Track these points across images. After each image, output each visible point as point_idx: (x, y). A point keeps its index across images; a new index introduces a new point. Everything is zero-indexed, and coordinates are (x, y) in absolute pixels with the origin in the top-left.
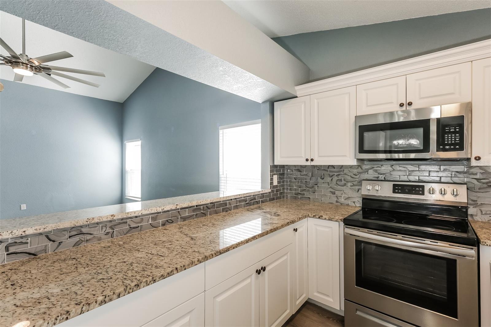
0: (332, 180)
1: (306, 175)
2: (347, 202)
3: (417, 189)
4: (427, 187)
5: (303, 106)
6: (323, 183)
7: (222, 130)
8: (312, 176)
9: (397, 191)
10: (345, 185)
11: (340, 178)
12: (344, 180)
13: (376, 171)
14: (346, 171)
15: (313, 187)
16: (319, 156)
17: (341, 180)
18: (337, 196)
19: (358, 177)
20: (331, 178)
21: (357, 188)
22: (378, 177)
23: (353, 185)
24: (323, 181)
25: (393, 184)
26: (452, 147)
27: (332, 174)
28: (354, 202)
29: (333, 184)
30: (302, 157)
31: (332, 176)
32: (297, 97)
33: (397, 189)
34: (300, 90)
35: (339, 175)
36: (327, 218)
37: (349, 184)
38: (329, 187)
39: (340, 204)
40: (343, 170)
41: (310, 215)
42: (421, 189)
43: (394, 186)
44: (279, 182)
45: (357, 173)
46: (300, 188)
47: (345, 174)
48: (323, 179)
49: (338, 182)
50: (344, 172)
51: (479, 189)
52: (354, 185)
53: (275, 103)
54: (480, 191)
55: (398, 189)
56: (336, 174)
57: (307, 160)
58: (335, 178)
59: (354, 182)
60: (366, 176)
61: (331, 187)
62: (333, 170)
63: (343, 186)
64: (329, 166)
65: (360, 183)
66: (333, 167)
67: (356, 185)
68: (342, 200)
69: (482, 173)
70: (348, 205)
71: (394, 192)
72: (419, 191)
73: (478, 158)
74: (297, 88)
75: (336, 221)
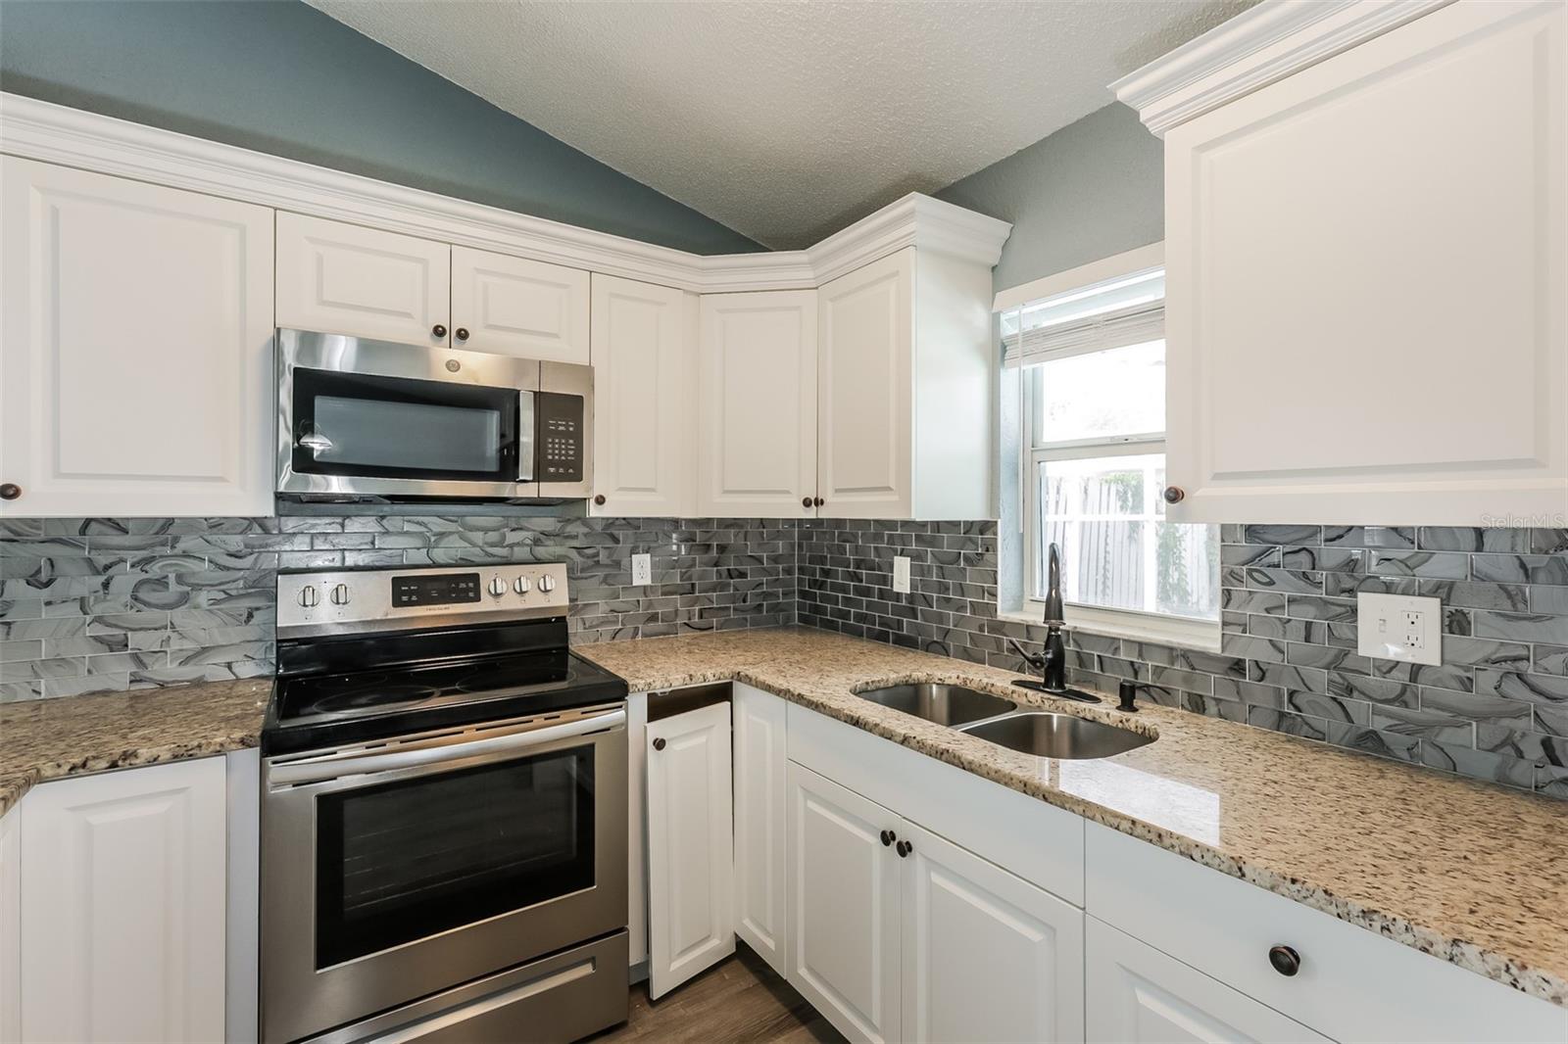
0: (106, 585)
2: (191, 672)
3: (463, 585)
4: (486, 575)
6: (48, 603)
9: (405, 598)
10: (183, 599)
11: (155, 570)
12: (180, 579)
14: (186, 543)
16: (60, 476)
17: (161, 582)
18: (135, 657)
19: (245, 563)
20: (102, 579)
21: (246, 604)
22: (335, 560)
23: (223, 596)
24: (43, 595)
25: (394, 579)
26: (561, 470)
27: (102, 559)
28: (229, 666)
29: (116, 603)
31: (107, 568)
33: (405, 593)
35: (152, 559)
36: (165, 755)
37: (203, 598)
38: (88, 619)
39: (153, 686)
40: (176, 540)
42: (471, 585)
43: (395, 581)
45: (246, 546)
47: (186, 555)
48: (46, 585)
49: (141, 595)
50: (181, 546)
51: (582, 571)
52: (230, 598)
54: (584, 575)
55: (410, 593)
56: (132, 556)
58: (125, 579)
59: (234, 585)
61: (99, 620)
62: (118, 539)
63: (171, 607)
64: (88, 521)
65: (262, 587)
66: (116, 525)
67: (242, 596)
68: (168, 669)
69: (585, 535)
70: (199, 683)
71: (397, 602)
72: (468, 589)
73: (600, 500)
75: (218, 753)
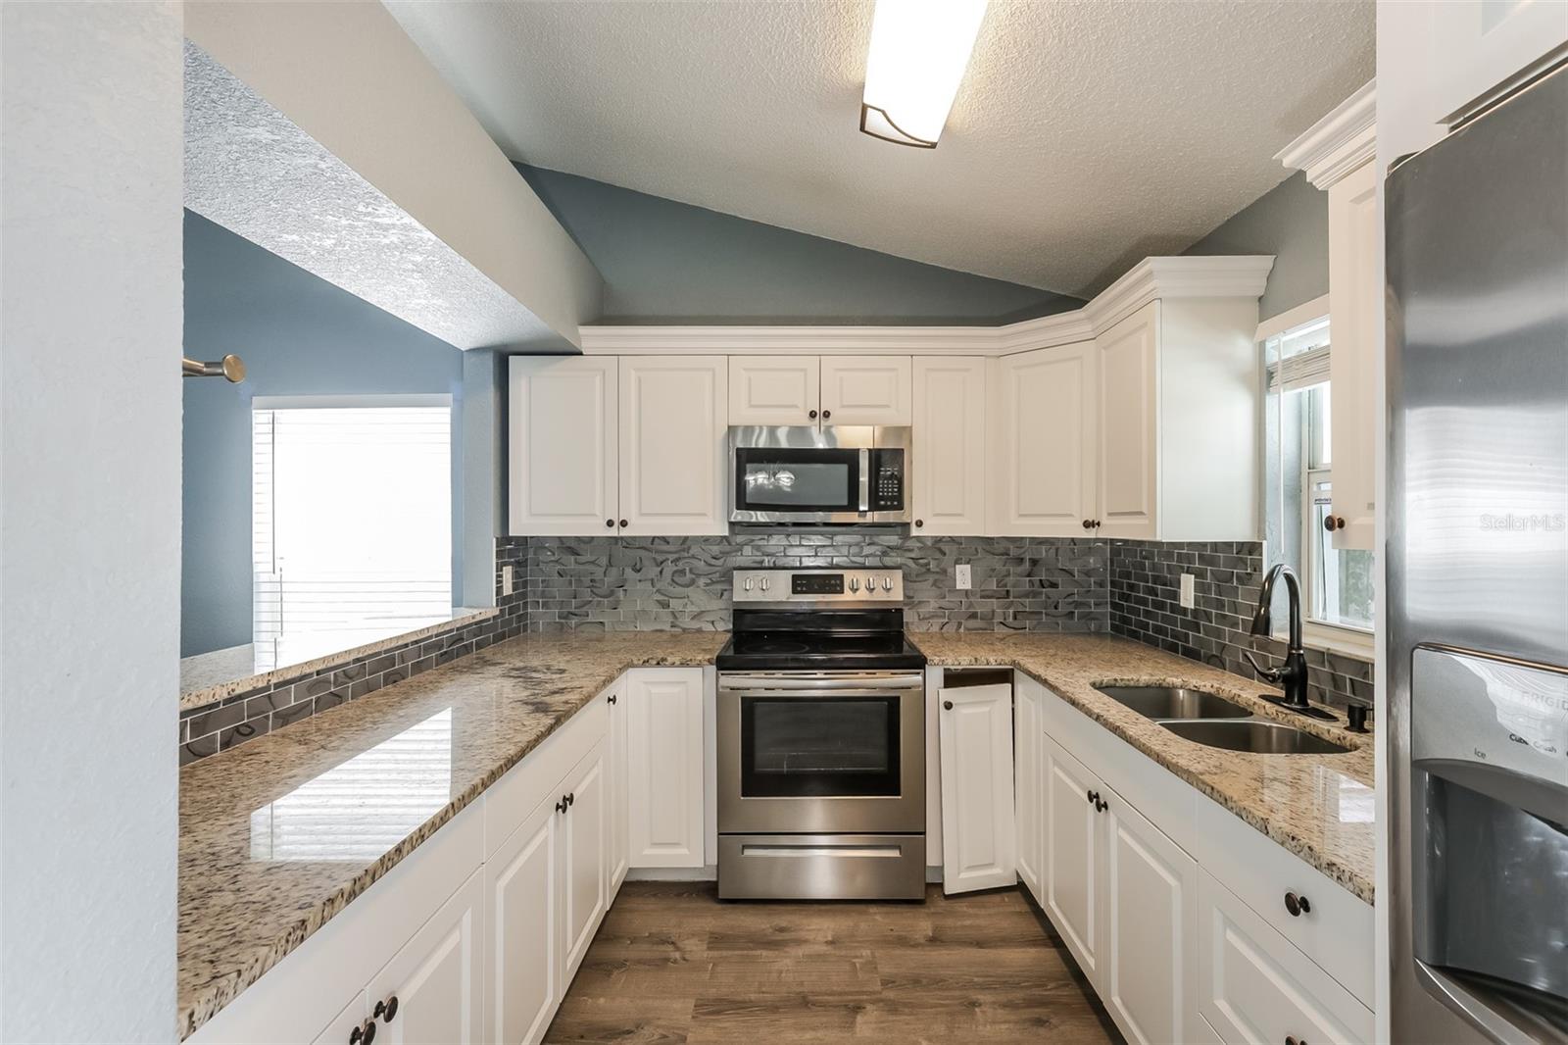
0: (661, 572)
1: (593, 562)
2: (695, 625)
3: (833, 582)
4: (849, 576)
5: (598, 380)
6: (640, 581)
7: (271, 411)
8: (610, 564)
9: (799, 589)
10: (692, 583)
11: (681, 565)
12: (691, 571)
13: (758, 548)
14: (694, 550)
15: (612, 593)
16: (642, 515)
17: (682, 572)
18: (673, 613)
19: (719, 562)
20: (660, 569)
21: (719, 587)
22: (762, 562)
23: (709, 581)
24: (638, 576)
25: (793, 576)
26: (889, 502)
27: (660, 558)
28: (713, 623)
29: (664, 584)
30: (595, 515)
31: (662, 563)
32: (581, 354)
33: (799, 585)
34: (592, 338)
35: (679, 559)
37: (702, 581)
38: (655, 590)
39: (680, 630)
40: (689, 548)
41: (635, 662)
42: (838, 582)
43: (794, 577)
44: (515, 587)
45: (721, 553)
46: (575, 598)
47: (693, 557)
48: (639, 571)
49: (675, 579)
50: (691, 552)
51: (916, 576)
52: (713, 583)
53: (510, 357)
54: (917, 579)
55: (801, 585)
56: (672, 557)
57: (610, 523)
58: (669, 568)
59: (714, 575)
60: (740, 560)
61: (658, 591)
62: (666, 548)
63: (688, 586)
64: (654, 538)
65: (727, 578)
66: (665, 540)
67: (718, 582)
68: (686, 622)
69: (919, 549)
70: (699, 631)
71: (795, 591)
72: (836, 585)
73: (919, 524)
74: (583, 330)
